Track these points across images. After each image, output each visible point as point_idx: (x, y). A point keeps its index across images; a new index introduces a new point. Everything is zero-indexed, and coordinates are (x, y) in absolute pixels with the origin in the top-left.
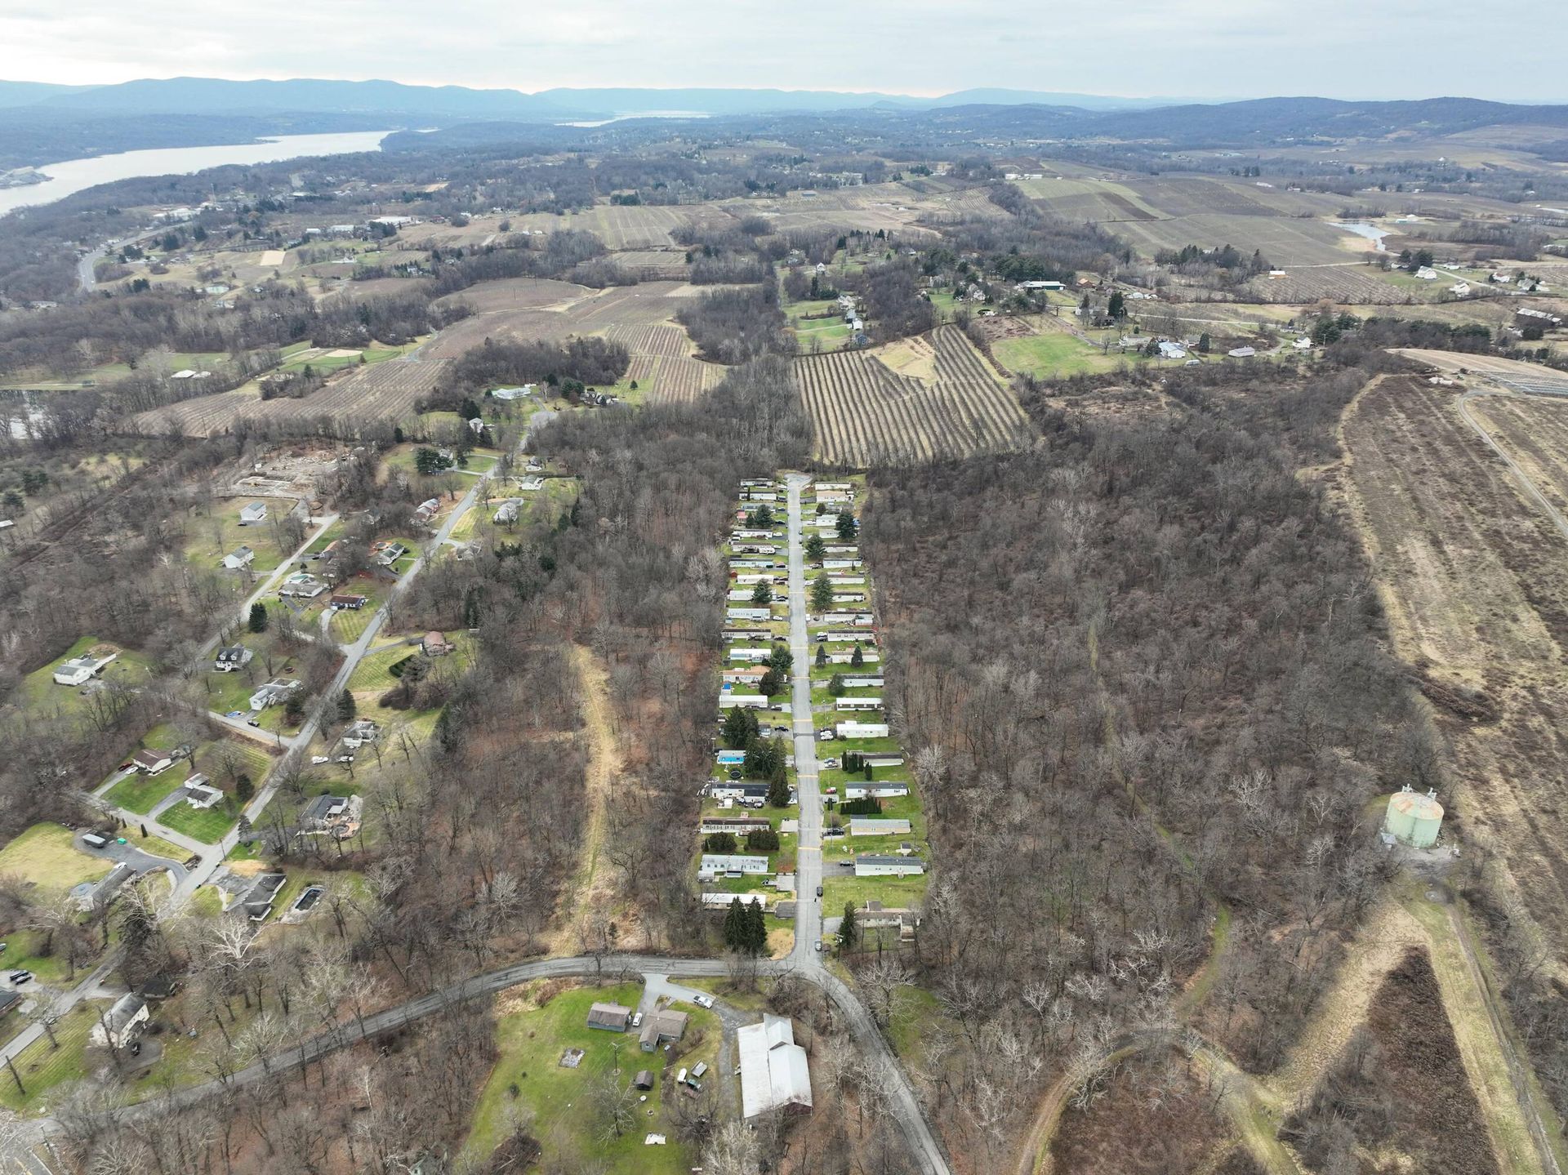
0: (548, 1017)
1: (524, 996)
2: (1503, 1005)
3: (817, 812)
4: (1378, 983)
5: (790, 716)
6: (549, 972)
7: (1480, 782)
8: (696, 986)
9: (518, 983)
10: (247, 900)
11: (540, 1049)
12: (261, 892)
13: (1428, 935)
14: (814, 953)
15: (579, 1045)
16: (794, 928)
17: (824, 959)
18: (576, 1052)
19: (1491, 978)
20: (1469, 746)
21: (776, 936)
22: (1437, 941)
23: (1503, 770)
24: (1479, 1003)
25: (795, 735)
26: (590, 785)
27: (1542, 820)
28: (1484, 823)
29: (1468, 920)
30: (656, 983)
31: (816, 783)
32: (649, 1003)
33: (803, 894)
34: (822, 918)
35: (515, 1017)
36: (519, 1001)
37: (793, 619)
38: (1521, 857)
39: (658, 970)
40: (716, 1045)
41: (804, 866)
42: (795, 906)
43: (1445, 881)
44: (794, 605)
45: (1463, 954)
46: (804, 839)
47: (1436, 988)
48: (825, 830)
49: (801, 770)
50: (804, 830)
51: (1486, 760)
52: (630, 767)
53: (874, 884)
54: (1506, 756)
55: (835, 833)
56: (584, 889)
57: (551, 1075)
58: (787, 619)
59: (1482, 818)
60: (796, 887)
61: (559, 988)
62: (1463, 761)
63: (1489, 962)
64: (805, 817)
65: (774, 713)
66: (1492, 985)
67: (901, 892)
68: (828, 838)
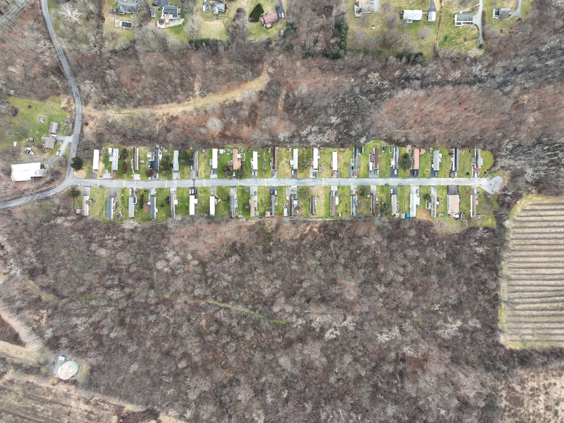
0: (57, 111)
1: (69, 102)
2: (3, 356)
3: (145, 187)
4: (17, 330)
5: (208, 177)
6: (77, 108)
7: (87, 403)
8: (66, 151)
9: (74, 99)
10: (123, 6)
11: (45, 111)
12: (127, 8)
13: (29, 351)
14: (75, 184)
15: (46, 121)
16: (86, 178)
17: (72, 186)
18: (44, 120)
19: (12, 359)
20: (107, 410)
21: (82, 173)
22: (27, 352)
23: (92, 412)
24: (5, 351)
25: (194, 180)
26: (164, 106)
27: (67, 410)
28: (68, 391)
29: (31, 364)
30: (69, 139)
31: (163, 187)
32: (60, 138)
33: (101, 181)
34: (90, 186)
35: (60, 102)
36: (67, 102)
37: (295, 180)
38: (51, 393)
39: (74, 139)
40: (42, 157)
41: (115, 181)
42: (96, 178)
43: (47, 366)
44: (306, 180)
45: (20, 356)
46: (129, 182)
47: (11, 343)
48: (135, 189)
49: (170, 182)
50: (135, 182)
51: (98, 410)
52: (173, 118)
53: (104, 203)
54: (99, 418)
55: (133, 192)
56: (114, 112)
57: (36, 116)
58: (293, 177)
59: (70, 392)
60: (105, 179)
61: (69, 112)
62: (99, 403)
63: (16, 361)
64: (142, 182)
65: (208, 171)
66: (10, 358)
67: (100, 211)
68: (131, 189)
